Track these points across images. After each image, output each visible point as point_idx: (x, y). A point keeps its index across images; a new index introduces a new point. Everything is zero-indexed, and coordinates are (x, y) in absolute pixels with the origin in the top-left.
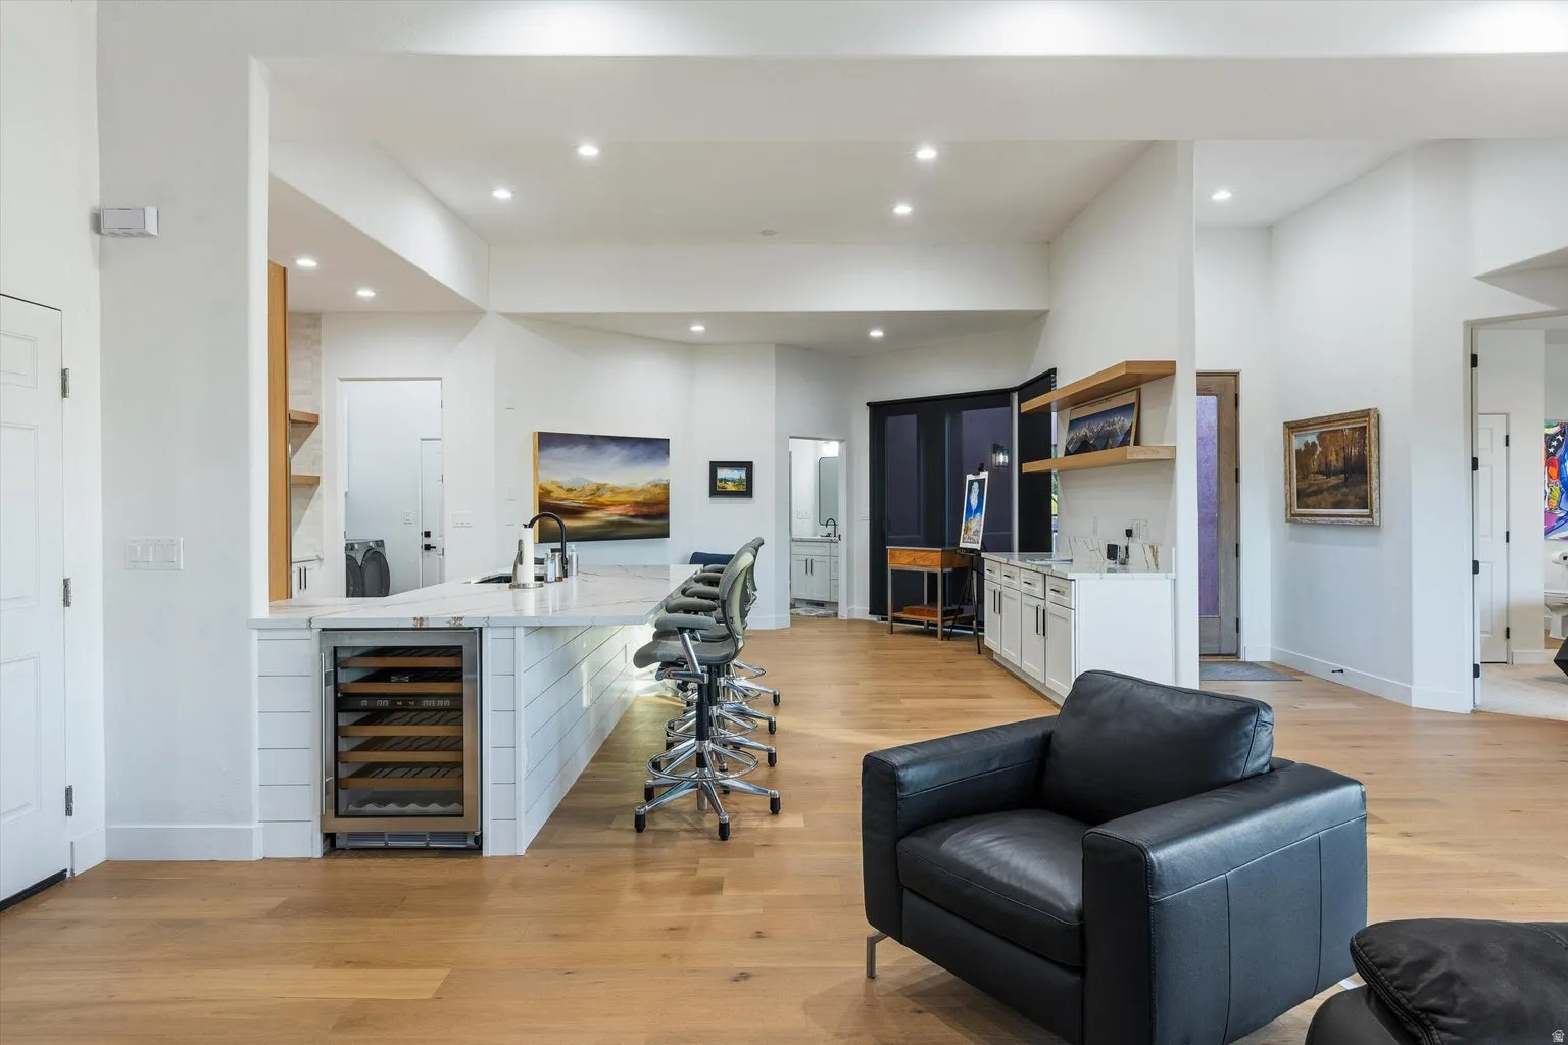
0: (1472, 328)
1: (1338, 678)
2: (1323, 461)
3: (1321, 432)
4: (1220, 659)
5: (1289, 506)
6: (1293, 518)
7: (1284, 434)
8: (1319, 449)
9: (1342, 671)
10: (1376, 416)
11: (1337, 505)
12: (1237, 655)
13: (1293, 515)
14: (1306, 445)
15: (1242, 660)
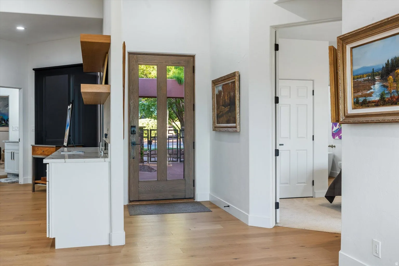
0: (276, 30)
1: (227, 209)
2: (224, 99)
3: (223, 85)
4: (185, 201)
5: (214, 123)
6: (215, 128)
7: (212, 86)
8: (223, 93)
9: (229, 206)
10: (238, 75)
11: (228, 122)
12: (193, 198)
13: (215, 127)
14: (219, 91)
15: (196, 201)
